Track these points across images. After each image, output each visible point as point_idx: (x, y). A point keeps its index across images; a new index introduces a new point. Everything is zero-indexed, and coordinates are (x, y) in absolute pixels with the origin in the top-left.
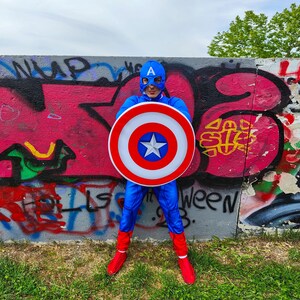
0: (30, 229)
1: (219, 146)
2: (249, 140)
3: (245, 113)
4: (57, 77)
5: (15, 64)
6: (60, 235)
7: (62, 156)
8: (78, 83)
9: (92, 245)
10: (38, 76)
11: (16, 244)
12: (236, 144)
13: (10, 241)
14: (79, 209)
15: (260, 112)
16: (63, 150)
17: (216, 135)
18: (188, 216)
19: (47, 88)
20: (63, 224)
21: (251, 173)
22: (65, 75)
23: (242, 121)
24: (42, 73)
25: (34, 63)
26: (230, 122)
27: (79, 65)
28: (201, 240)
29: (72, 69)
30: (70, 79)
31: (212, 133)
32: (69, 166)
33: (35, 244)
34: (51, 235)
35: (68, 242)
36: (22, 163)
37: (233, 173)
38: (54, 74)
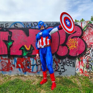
0: (24, 71)
1: (71, 46)
2: (77, 45)
3: (76, 37)
4: (32, 27)
5: (24, 24)
6: (30, 73)
7: (32, 49)
8: (36, 29)
9: (37, 76)
10: (28, 27)
11: (21, 75)
12: (74, 46)
13: (20, 74)
14: (34, 65)
15: (78, 37)
16: (32, 47)
17: (71, 43)
18: (64, 68)
19: (30, 30)
20: (31, 69)
21: (78, 55)
22: (33, 27)
23: (75, 39)
24: (29, 26)
25: (28, 24)
26: (73, 40)
27: (36, 24)
28: (69, 76)
29: (35, 25)
30: (34, 28)
31: (70, 43)
32: (33, 52)
33: (25, 75)
34: (28, 73)
35: (32, 75)
36: (24, 51)
37: (74, 55)
38: (31, 26)
